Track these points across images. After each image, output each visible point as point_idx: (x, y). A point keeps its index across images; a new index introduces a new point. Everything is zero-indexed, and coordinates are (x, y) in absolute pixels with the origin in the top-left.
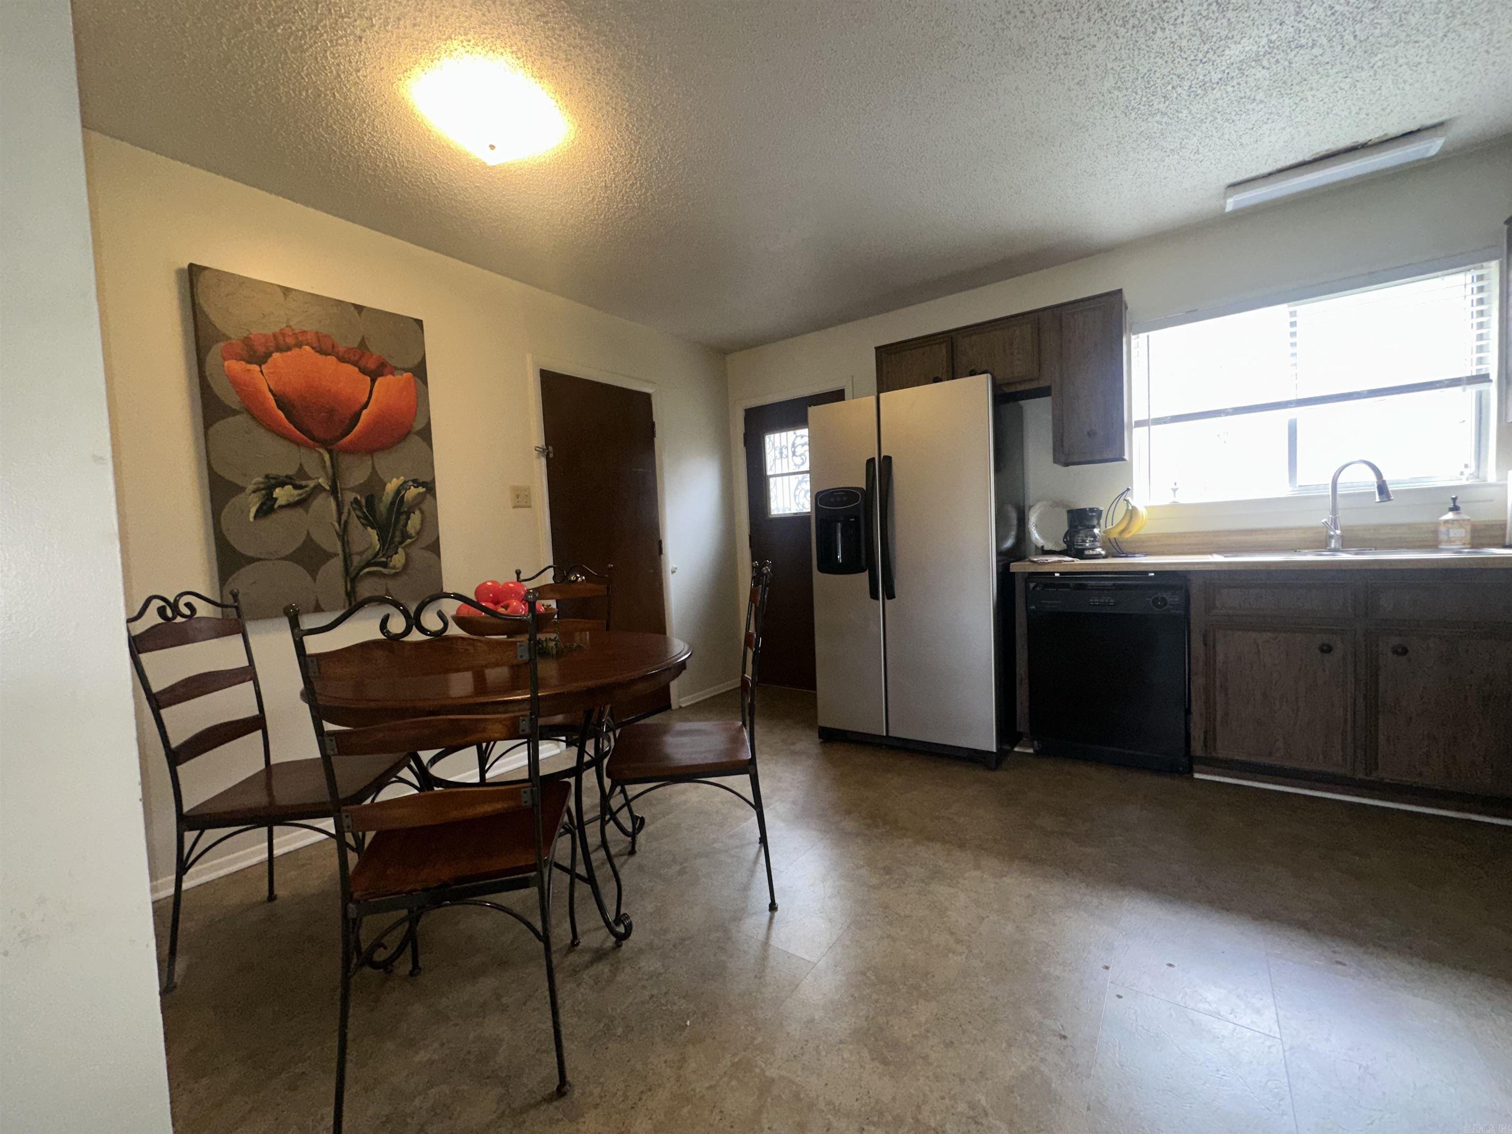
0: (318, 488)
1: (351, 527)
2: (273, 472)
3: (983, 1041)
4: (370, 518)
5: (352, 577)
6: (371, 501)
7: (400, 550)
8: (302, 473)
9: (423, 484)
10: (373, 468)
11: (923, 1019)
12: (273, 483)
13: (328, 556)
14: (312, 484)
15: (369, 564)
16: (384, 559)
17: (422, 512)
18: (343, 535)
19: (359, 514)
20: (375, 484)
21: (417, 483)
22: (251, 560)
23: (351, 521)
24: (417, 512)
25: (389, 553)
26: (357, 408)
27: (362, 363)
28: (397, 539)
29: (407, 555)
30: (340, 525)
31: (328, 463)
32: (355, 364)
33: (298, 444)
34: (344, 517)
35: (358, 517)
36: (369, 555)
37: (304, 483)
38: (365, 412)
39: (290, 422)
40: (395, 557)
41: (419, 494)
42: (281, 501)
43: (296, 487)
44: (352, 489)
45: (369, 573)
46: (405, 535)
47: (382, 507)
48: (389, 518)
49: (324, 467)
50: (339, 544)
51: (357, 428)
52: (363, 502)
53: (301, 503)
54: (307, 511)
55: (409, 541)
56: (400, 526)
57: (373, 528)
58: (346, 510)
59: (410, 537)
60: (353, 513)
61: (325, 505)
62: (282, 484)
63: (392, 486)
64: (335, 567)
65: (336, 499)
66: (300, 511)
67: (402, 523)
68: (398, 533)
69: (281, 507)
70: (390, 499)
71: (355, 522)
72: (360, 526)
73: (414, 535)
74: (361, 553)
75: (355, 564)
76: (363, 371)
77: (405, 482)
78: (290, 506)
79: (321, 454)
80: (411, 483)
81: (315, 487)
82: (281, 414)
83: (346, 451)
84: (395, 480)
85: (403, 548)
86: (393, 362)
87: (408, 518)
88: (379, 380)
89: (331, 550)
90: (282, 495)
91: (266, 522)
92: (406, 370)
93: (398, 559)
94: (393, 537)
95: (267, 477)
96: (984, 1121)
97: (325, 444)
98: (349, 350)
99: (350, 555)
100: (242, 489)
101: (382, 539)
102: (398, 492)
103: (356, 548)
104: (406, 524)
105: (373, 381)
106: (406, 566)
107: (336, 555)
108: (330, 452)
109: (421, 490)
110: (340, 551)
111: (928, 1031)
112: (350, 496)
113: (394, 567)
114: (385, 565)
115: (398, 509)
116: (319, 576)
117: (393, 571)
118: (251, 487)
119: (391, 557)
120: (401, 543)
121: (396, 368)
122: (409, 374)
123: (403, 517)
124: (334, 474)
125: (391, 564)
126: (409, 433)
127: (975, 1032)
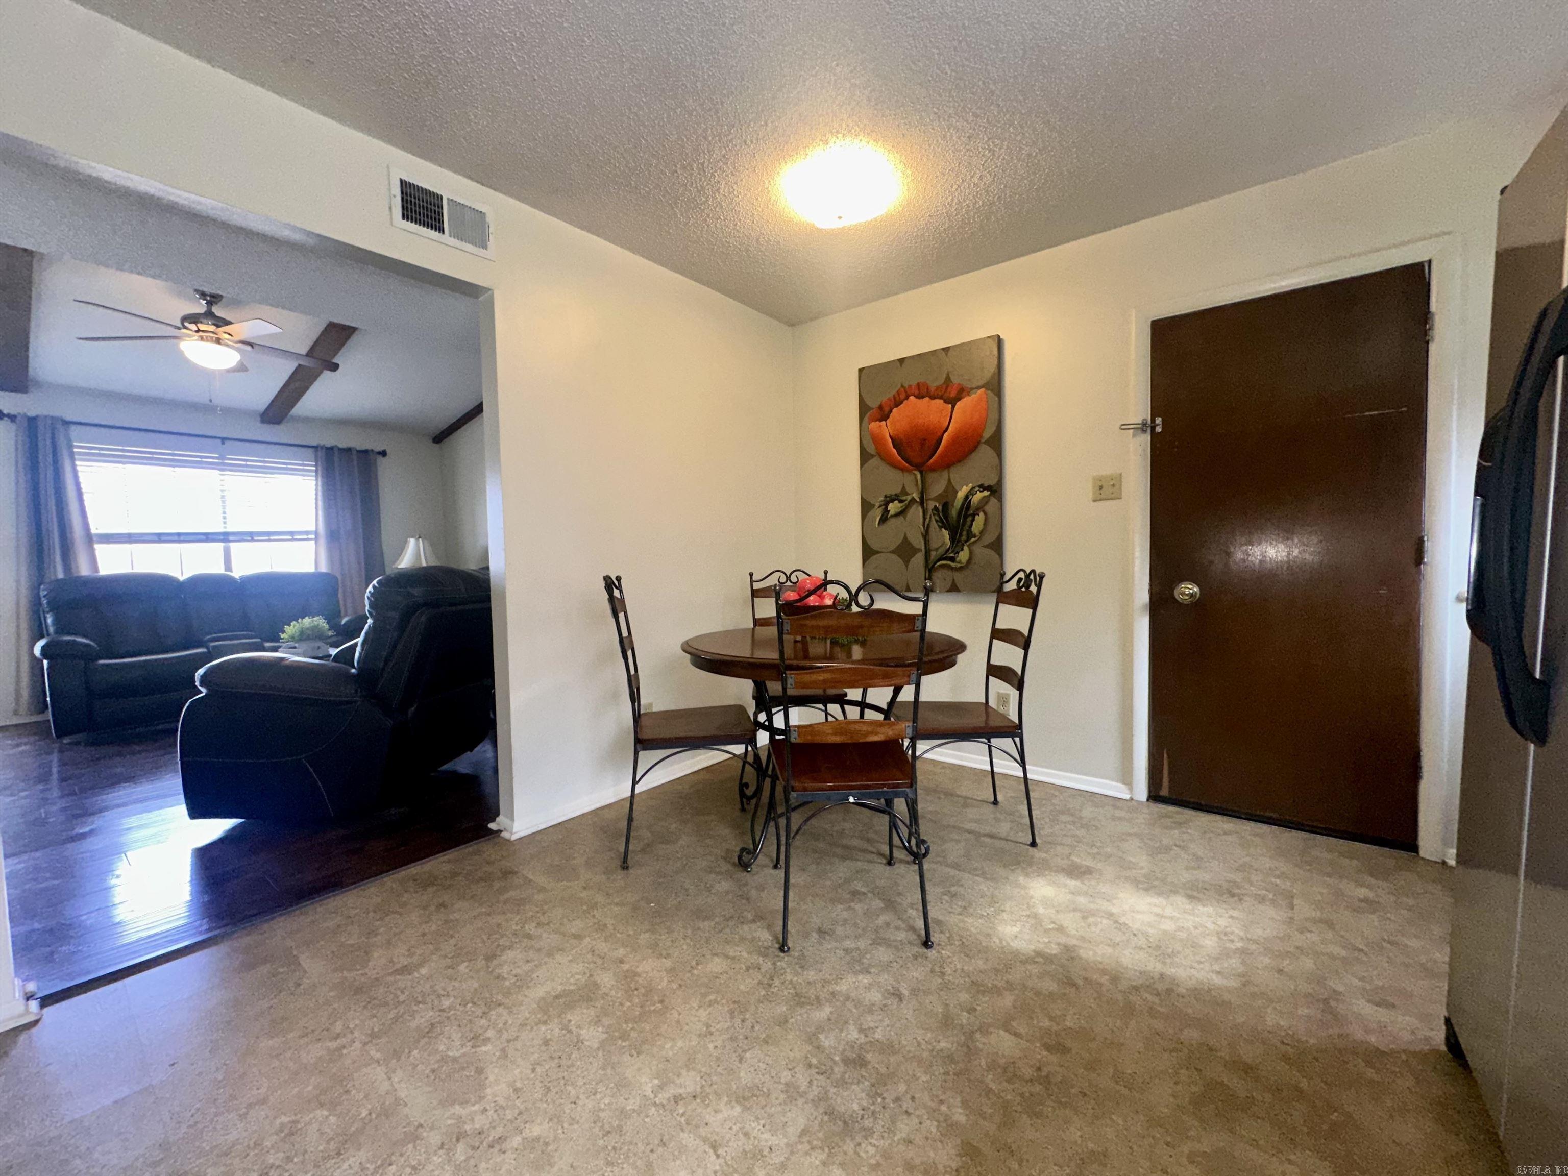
0: (913, 500)
1: (932, 529)
2: (888, 493)
3: (533, 1070)
4: (945, 522)
5: (930, 569)
6: (946, 506)
7: (966, 548)
8: (904, 492)
9: (988, 488)
10: (949, 480)
11: (583, 1032)
12: (889, 499)
13: (916, 551)
14: (909, 498)
15: (940, 560)
16: (952, 555)
17: (985, 514)
18: (926, 536)
19: (937, 518)
20: (951, 490)
21: (983, 488)
22: (878, 552)
23: (931, 525)
24: (982, 514)
25: (957, 550)
26: (939, 434)
27: (946, 395)
28: (964, 538)
29: (971, 553)
30: (924, 526)
31: (919, 482)
32: (941, 398)
33: (903, 470)
34: (927, 520)
35: (937, 521)
36: (941, 551)
37: (904, 498)
38: (946, 434)
39: (899, 455)
40: (961, 553)
41: (985, 497)
42: (892, 512)
43: (901, 501)
44: (935, 499)
45: (941, 566)
46: (970, 535)
47: (954, 512)
48: (958, 521)
49: (917, 485)
50: (923, 542)
51: (940, 449)
52: (940, 508)
53: (901, 513)
54: (905, 518)
55: (973, 540)
56: (966, 527)
57: (946, 529)
58: (928, 517)
59: (975, 536)
60: (933, 519)
61: (916, 513)
62: (892, 501)
63: (961, 494)
64: (919, 559)
65: (923, 507)
66: (901, 518)
67: (968, 523)
68: (965, 533)
69: (892, 516)
70: (960, 504)
71: (934, 525)
72: (938, 529)
73: (977, 534)
74: (937, 550)
75: (932, 558)
76: (946, 402)
77: (973, 488)
78: (897, 515)
79: (915, 475)
80: (977, 489)
81: (911, 501)
82: (895, 451)
83: (933, 469)
84: (965, 487)
85: (968, 546)
86: (968, 385)
87: (973, 520)
88: (959, 405)
89: (918, 547)
90: (893, 507)
91: (885, 527)
92: (979, 388)
93: (963, 556)
94: (961, 535)
95: (886, 496)
96: (470, 1044)
97: (919, 467)
98: (937, 388)
99: (930, 550)
100: (873, 506)
101: (953, 539)
102: (967, 497)
103: (934, 544)
104: (972, 525)
105: (953, 407)
106: (969, 561)
107: (920, 550)
108: (921, 472)
109: (986, 493)
110: (923, 548)
111: (570, 1032)
112: (931, 505)
113: (960, 562)
114: (953, 559)
115: (966, 513)
116: (910, 566)
117: (959, 565)
118: (877, 505)
119: (958, 553)
120: (966, 542)
121: (972, 389)
122: (983, 390)
123: (970, 519)
124: (923, 488)
125: (958, 559)
126: (979, 443)
127: (547, 1067)
